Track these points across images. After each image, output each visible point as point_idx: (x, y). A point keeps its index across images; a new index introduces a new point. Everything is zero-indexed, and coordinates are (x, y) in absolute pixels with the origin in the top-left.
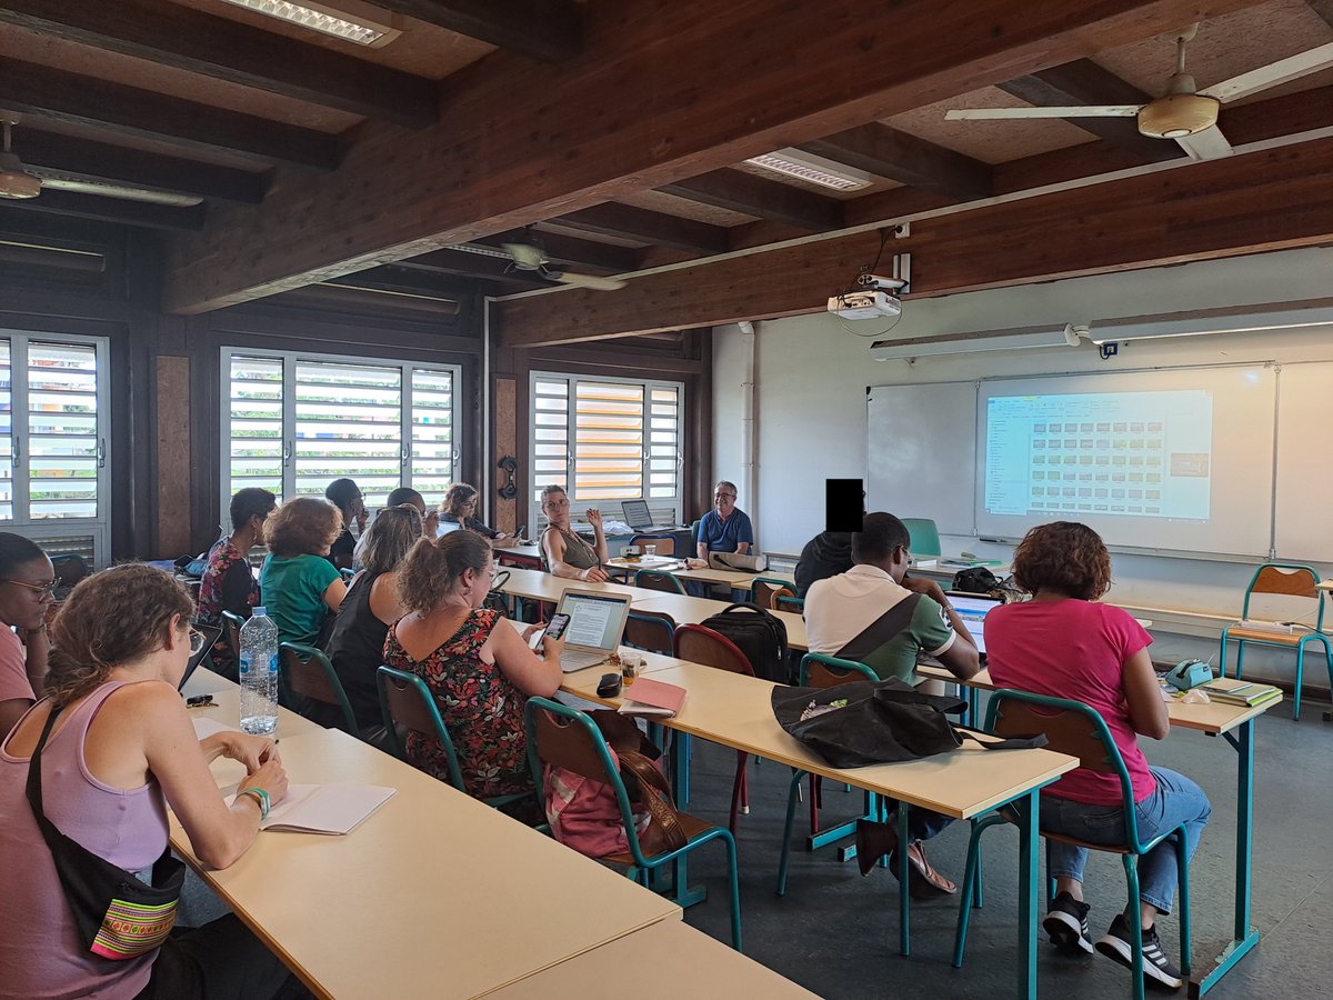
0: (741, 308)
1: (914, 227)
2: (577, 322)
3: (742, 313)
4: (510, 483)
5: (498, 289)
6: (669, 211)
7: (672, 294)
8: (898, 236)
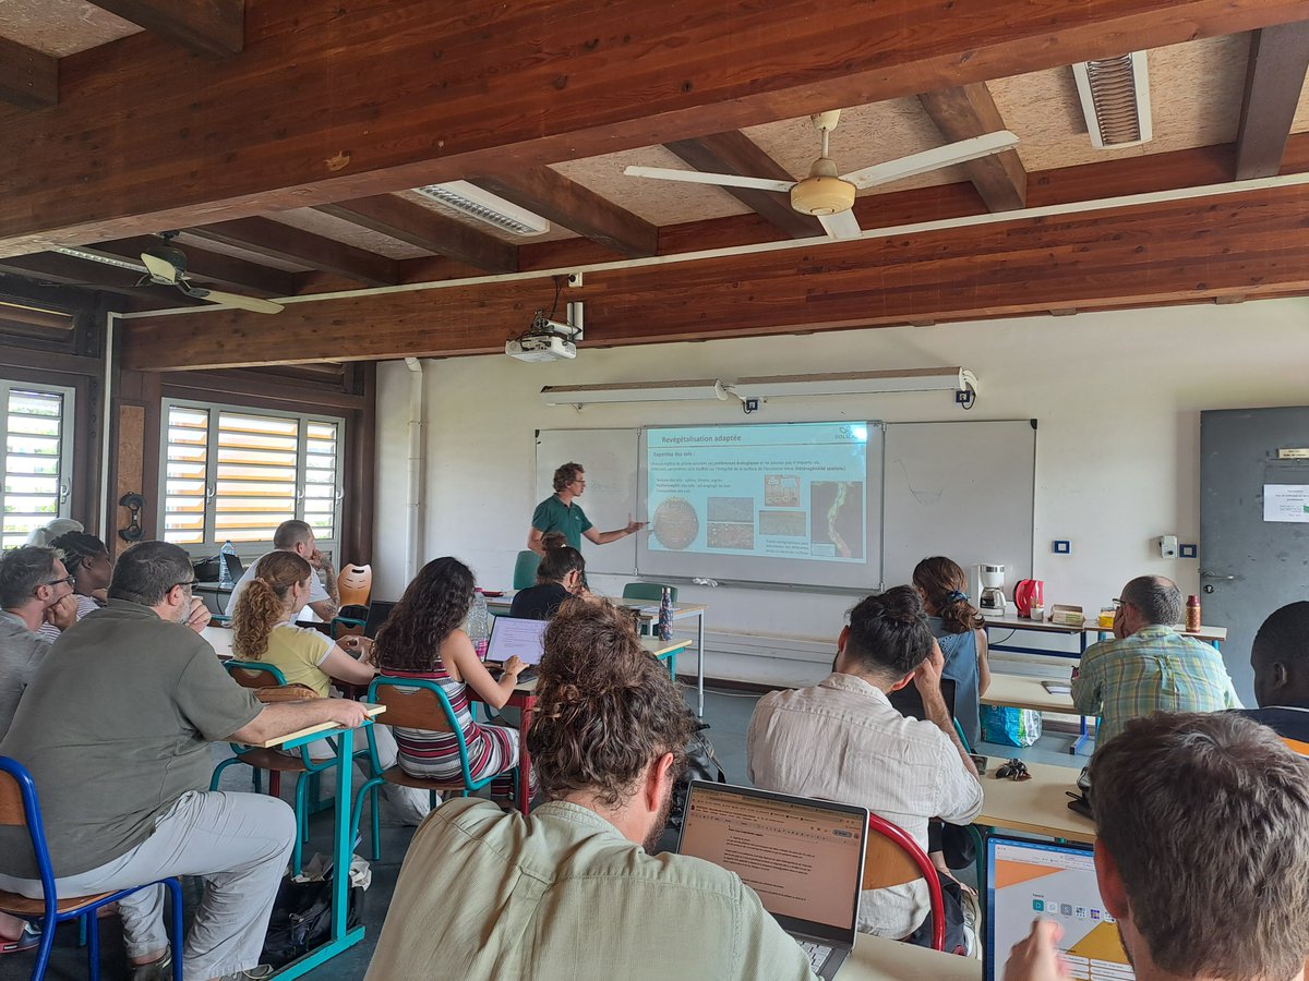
0: (412, 343)
1: (587, 278)
2: (223, 346)
3: (412, 347)
4: (134, 523)
5: (125, 305)
6: (335, 237)
7: (336, 323)
8: (571, 285)
